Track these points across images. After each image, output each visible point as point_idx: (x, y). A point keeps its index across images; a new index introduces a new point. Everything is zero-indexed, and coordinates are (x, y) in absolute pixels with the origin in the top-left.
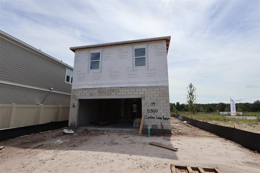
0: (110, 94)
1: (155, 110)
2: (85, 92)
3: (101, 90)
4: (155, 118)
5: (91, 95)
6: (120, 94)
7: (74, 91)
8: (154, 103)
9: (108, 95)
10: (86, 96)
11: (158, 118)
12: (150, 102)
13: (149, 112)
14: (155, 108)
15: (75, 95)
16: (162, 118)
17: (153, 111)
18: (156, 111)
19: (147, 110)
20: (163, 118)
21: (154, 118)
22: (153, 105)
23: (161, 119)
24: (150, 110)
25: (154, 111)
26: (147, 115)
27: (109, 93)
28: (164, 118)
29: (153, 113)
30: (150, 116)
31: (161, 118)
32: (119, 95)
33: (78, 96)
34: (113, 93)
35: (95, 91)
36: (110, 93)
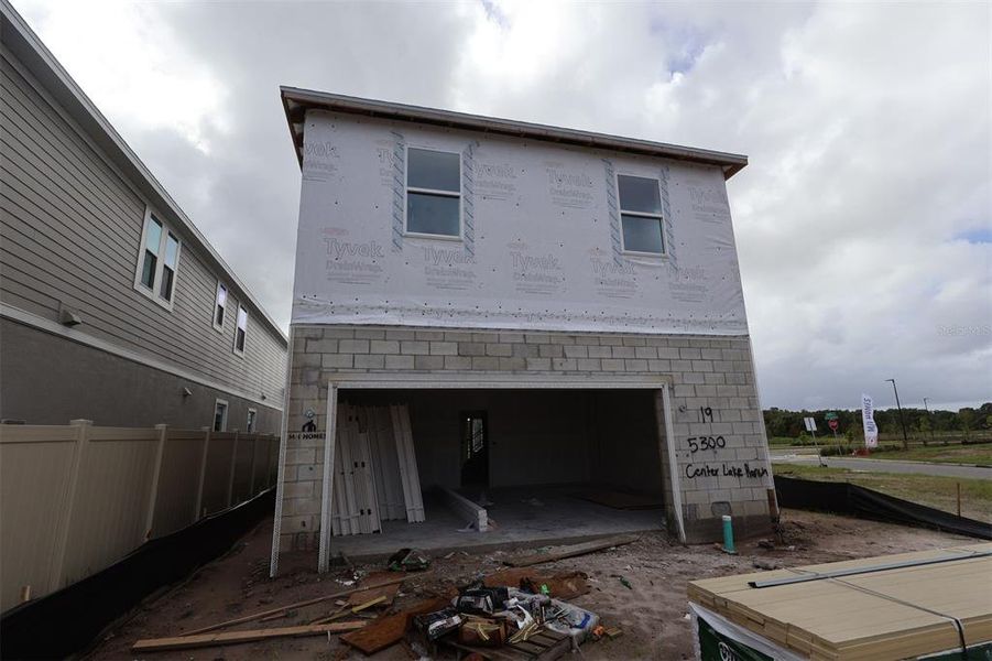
0: (526, 367)
1: (715, 438)
2: (378, 347)
3: (473, 346)
4: (720, 473)
5: (420, 368)
6: (571, 365)
7: (307, 339)
8: (709, 412)
9: (514, 372)
10: (391, 371)
11: (730, 473)
12: (693, 405)
13: (694, 447)
14: (717, 433)
15: (318, 363)
16: (744, 471)
17: (708, 445)
18: (721, 443)
19: (689, 440)
20: (747, 470)
21: (714, 472)
22: (708, 419)
23: (738, 473)
24: (698, 441)
25: (712, 444)
26: (690, 461)
27: (518, 360)
28: (751, 469)
29: (710, 451)
30: (700, 467)
31: (739, 470)
32: (565, 373)
33: (336, 370)
34: (536, 364)
35: (439, 349)
36: (522, 362)
